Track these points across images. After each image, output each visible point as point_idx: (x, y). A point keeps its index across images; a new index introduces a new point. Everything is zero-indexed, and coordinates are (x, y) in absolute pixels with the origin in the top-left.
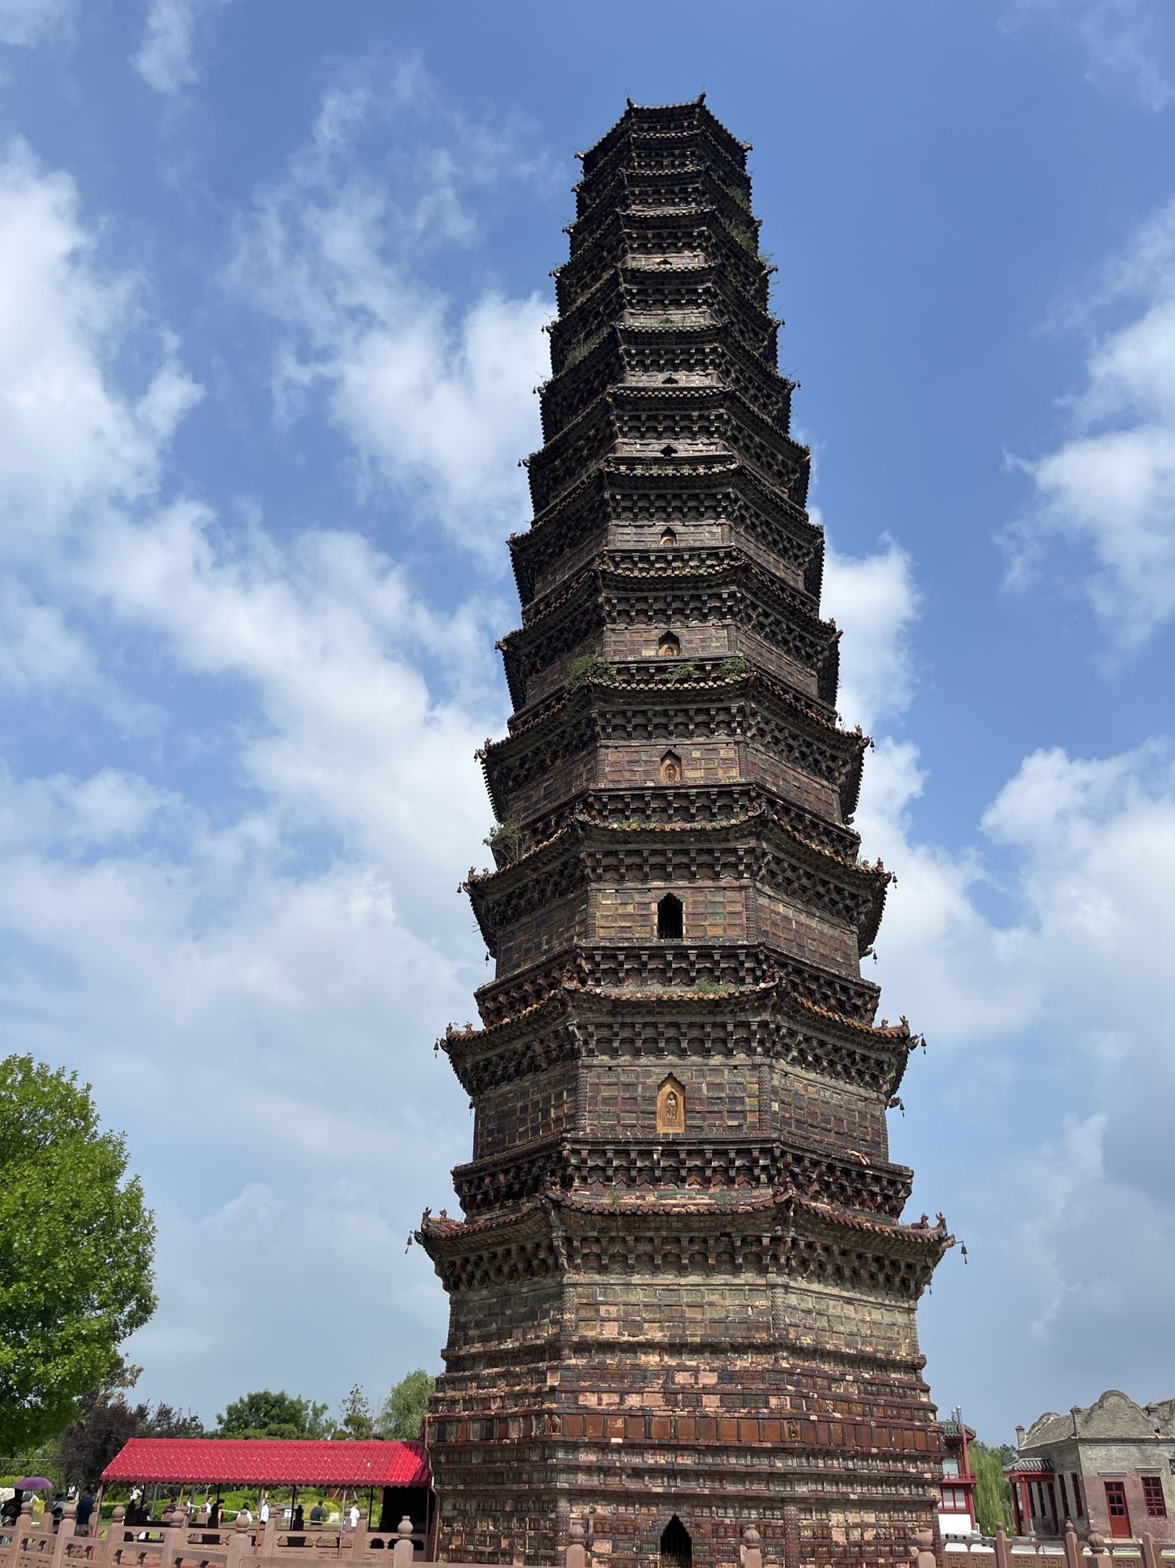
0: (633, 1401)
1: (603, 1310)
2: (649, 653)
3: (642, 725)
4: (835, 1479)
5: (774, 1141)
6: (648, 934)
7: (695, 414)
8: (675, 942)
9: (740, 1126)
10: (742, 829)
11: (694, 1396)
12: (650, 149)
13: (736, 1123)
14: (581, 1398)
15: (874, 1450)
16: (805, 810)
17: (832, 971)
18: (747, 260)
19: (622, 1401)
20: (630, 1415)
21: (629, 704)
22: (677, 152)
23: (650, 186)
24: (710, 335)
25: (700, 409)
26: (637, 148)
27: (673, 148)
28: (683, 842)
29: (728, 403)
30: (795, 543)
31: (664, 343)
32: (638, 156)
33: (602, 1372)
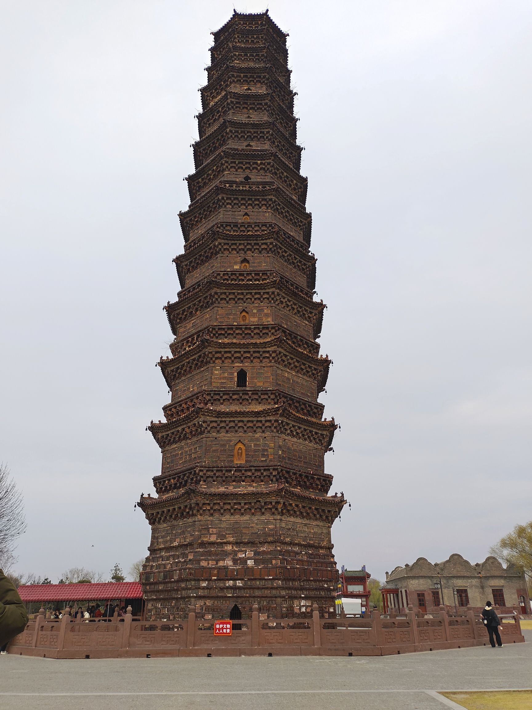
0: (221, 564)
1: (211, 530)
2: (236, 267)
3: (233, 299)
4: (296, 589)
5: (279, 466)
6: (233, 385)
7: (259, 162)
8: (244, 388)
9: (266, 460)
10: (271, 343)
11: (244, 561)
12: (243, 34)
13: (264, 459)
14: (201, 563)
15: (312, 579)
16: (298, 335)
17: (306, 399)
18: (285, 89)
19: (217, 564)
20: (219, 569)
21: (228, 289)
22: (255, 36)
23: (242, 52)
24: (267, 126)
25: (261, 160)
26: (238, 33)
27: (253, 34)
28: (248, 348)
29: (273, 158)
30: (299, 220)
31: (247, 128)
32: (238, 37)
33: (210, 553)
